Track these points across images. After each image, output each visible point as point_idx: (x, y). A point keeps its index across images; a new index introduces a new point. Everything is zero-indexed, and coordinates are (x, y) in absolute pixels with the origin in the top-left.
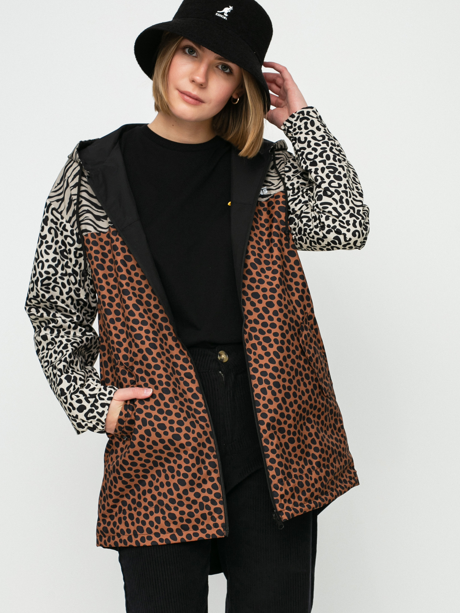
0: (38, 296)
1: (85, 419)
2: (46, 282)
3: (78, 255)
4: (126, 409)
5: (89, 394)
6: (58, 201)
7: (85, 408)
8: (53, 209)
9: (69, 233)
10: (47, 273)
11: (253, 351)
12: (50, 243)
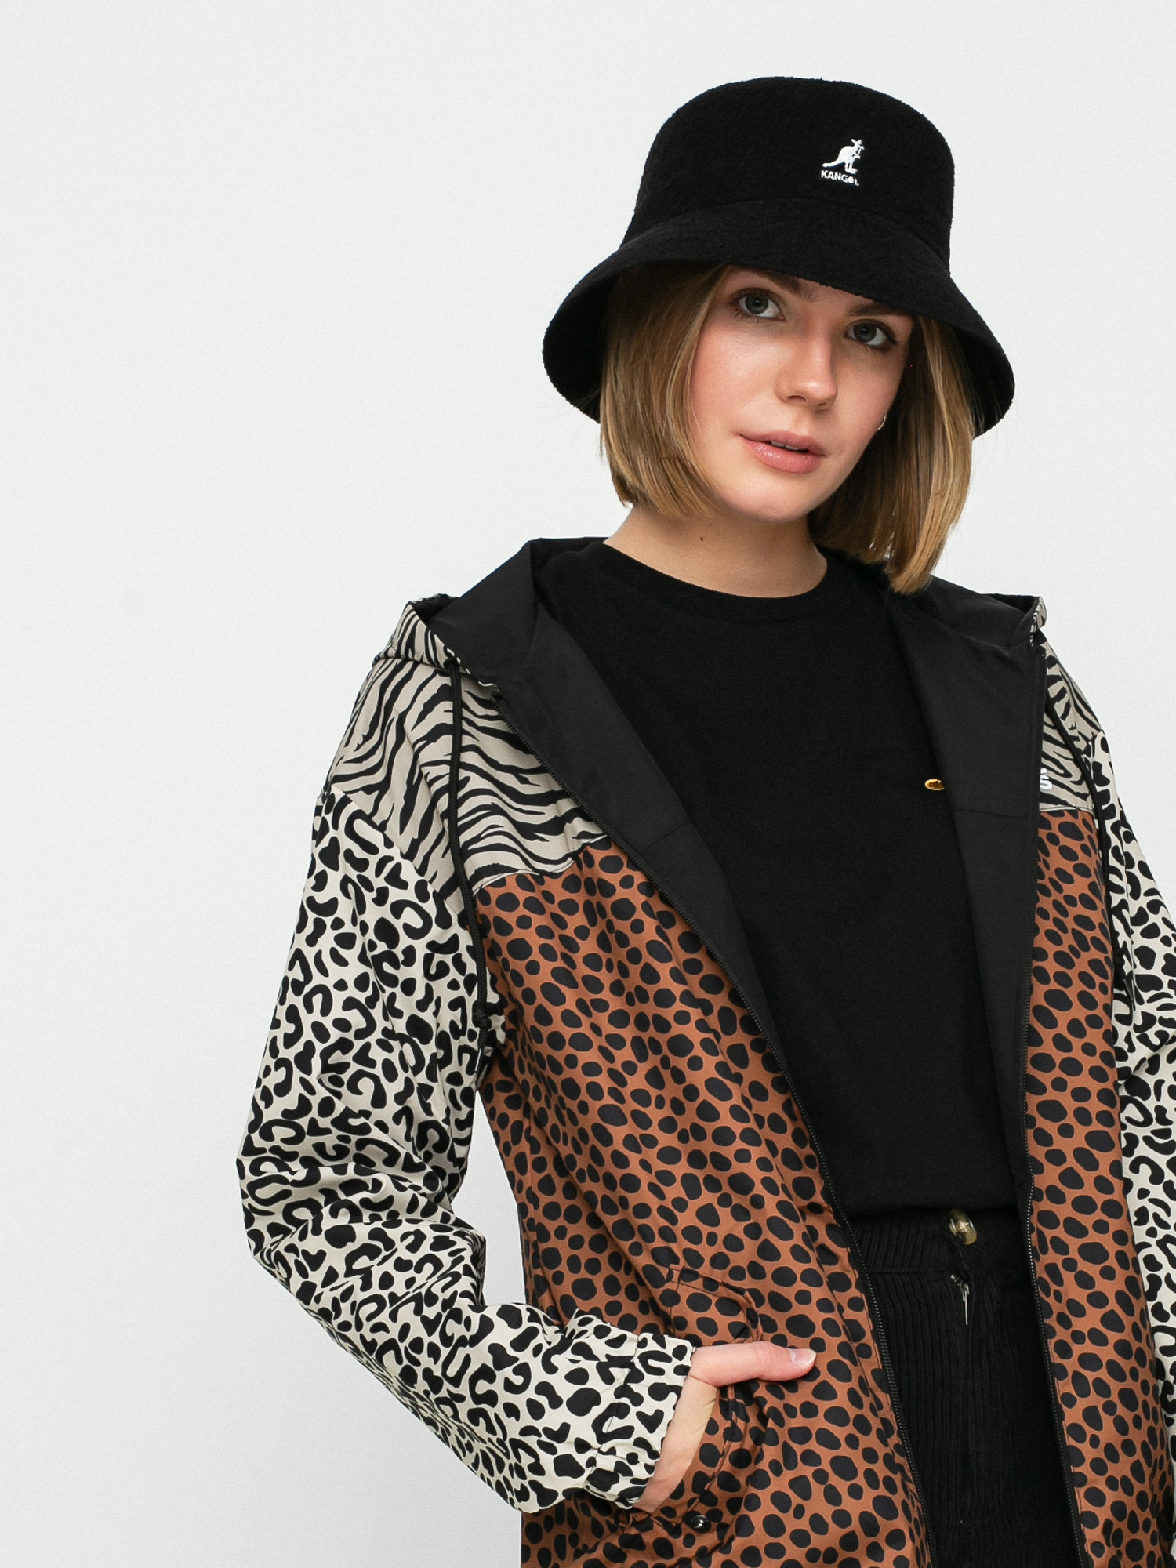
0: (304, 1106)
1: (591, 1437)
2: (336, 1058)
3: (433, 971)
4: (726, 1414)
5: (608, 1356)
6: (368, 789)
7: (594, 1398)
8: (358, 814)
9: (410, 895)
10: (342, 1025)
11: (1053, 1287)
12: (348, 928)
